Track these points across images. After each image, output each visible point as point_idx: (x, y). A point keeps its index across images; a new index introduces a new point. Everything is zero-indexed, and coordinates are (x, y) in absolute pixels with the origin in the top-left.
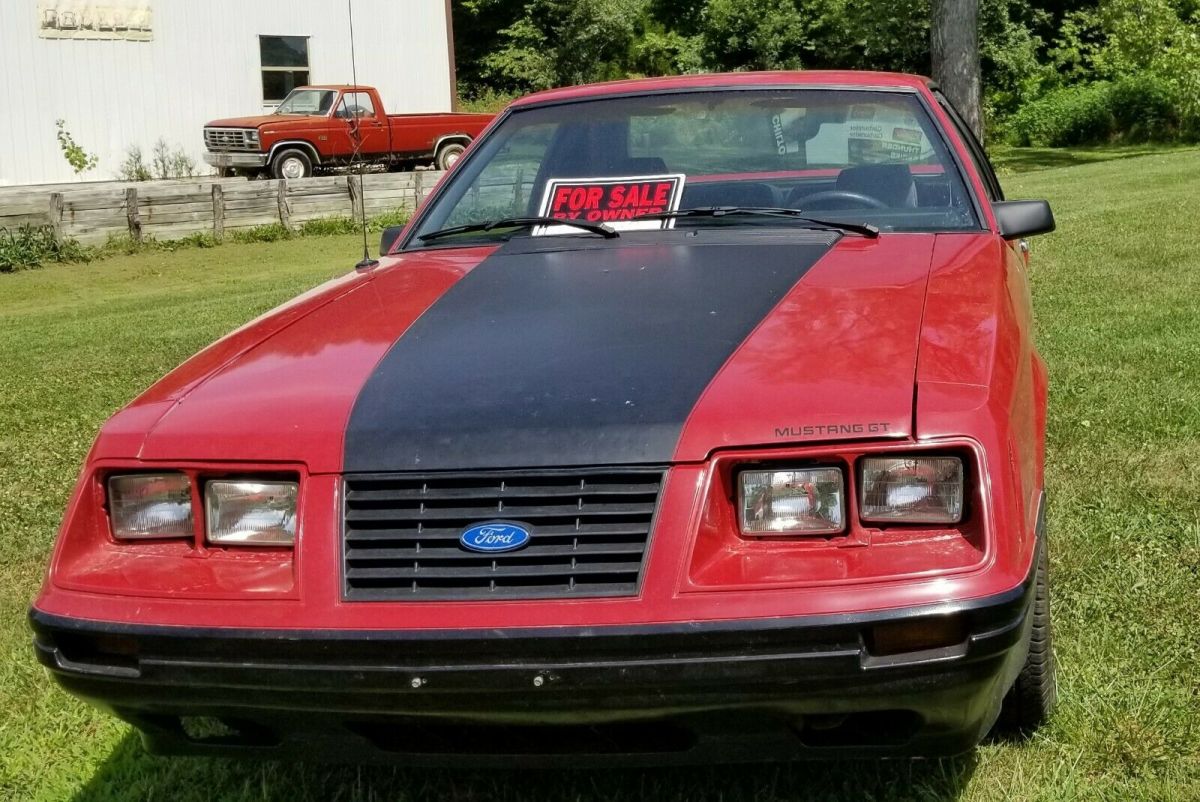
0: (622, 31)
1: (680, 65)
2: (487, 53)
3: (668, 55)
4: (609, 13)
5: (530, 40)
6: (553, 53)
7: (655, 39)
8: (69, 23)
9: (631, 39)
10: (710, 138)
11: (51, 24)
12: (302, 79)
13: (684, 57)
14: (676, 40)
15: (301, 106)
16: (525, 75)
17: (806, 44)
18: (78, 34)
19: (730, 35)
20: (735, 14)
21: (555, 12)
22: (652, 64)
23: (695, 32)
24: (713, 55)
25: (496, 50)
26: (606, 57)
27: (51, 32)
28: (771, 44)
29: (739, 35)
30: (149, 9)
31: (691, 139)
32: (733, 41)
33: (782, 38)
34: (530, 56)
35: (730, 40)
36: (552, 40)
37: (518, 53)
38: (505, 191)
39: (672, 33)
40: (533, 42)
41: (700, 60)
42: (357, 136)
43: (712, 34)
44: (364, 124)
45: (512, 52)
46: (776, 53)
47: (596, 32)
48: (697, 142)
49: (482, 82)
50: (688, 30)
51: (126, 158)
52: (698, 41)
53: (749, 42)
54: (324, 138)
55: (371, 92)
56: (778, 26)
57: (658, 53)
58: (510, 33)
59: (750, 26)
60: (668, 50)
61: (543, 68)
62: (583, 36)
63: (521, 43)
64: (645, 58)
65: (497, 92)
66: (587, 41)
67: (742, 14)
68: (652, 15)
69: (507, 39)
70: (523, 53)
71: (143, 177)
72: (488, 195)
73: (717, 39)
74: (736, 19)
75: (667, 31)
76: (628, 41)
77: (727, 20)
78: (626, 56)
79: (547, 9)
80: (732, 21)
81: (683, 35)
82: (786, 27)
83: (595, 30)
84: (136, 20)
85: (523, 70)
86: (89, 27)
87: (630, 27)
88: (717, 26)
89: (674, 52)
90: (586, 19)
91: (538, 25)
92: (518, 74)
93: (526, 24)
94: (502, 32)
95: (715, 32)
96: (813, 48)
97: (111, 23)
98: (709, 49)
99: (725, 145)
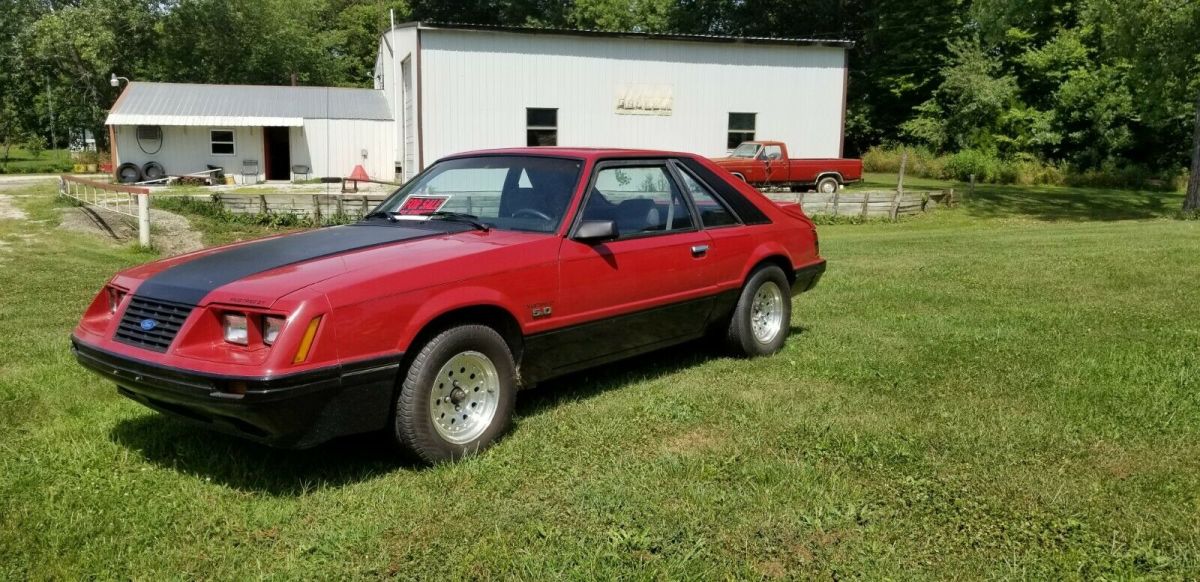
0: (994, 108)
1: (1033, 130)
2: (904, 121)
3: (1025, 123)
4: (986, 96)
5: (932, 113)
6: (946, 122)
7: (1017, 113)
8: (630, 106)
9: (1000, 112)
10: (1045, 180)
11: (622, 107)
12: (750, 137)
13: (1039, 124)
14: (1033, 113)
15: (746, 153)
16: (924, 135)
17: (1134, 117)
18: (634, 112)
19: (1074, 110)
20: (1079, 95)
21: (951, 96)
22: (1012, 130)
23: (1049, 108)
24: (1061, 124)
25: (910, 119)
26: (980, 125)
27: (621, 110)
28: (1105, 116)
29: (1080, 110)
30: (671, 98)
31: (1031, 179)
32: (1075, 114)
33: (1115, 112)
34: (929, 123)
35: (1073, 114)
36: (947, 113)
37: (923, 121)
38: (855, 207)
39: (1031, 108)
40: (935, 115)
41: (1049, 127)
42: (770, 170)
43: (1061, 110)
44: (774, 164)
45: (920, 120)
46: (1109, 123)
47: (974, 108)
48: (1036, 182)
49: (897, 139)
50: (1044, 107)
51: (645, 179)
52: (1051, 115)
53: (1087, 115)
54: (750, 171)
55: (782, 146)
56: (1112, 104)
57: (1018, 122)
58: (920, 108)
59: (1090, 104)
60: (1027, 120)
61: (937, 131)
62: (965, 110)
63: (926, 115)
64: (1008, 125)
65: (905, 146)
66: (968, 114)
67: (1085, 96)
68: (1019, 96)
69: (918, 112)
70: (927, 121)
71: (652, 189)
72: (844, 208)
73: (1064, 112)
74: (1080, 99)
75: (1028, 107)
76: (998, 114)
77: (1073, 99)
78: (994, 124)
79: (946, 94)
80: (1077, 101)
81: (1039, 110)
82: (1119, 105)
83: (973, 106)
84: (664, 105)
85: (924, 132)
86: (640, 108)
87: (999, 105)
88: (1064, 104)
89: (1031, 121)
90: (970, 99)
91: (939, 103)
92: (920, 134)
93: (932, 103)
94: (915, 108)
95: (1064, 108)
96: (1139, 120)
97: (651, 105)
98: (1057, 119)
99: (1057, 185)
